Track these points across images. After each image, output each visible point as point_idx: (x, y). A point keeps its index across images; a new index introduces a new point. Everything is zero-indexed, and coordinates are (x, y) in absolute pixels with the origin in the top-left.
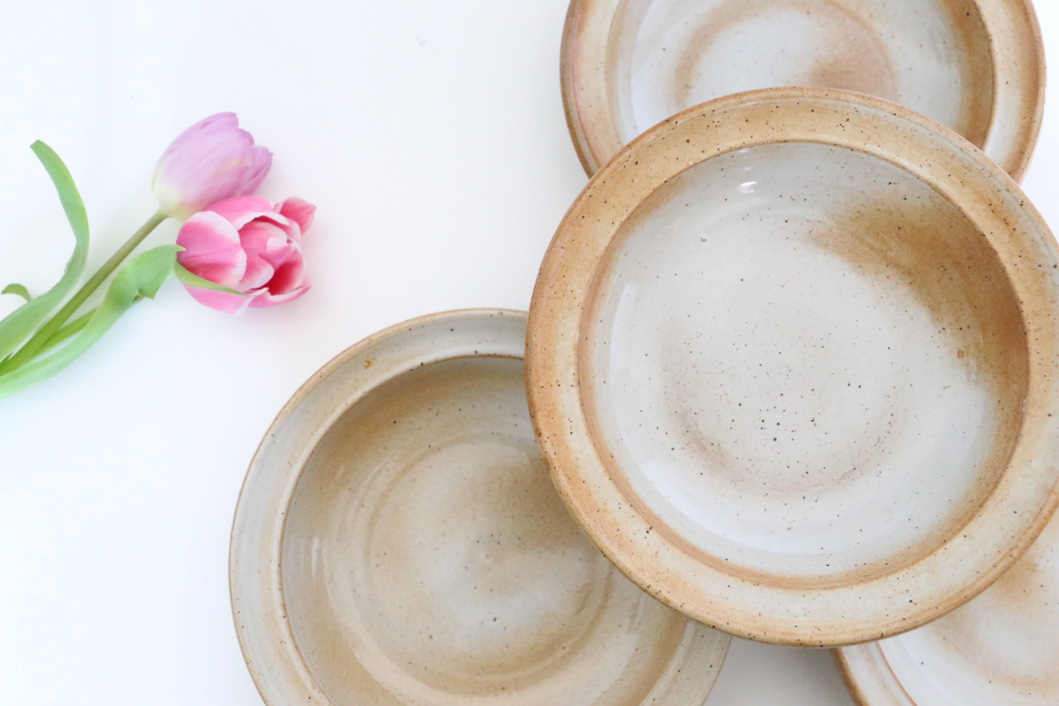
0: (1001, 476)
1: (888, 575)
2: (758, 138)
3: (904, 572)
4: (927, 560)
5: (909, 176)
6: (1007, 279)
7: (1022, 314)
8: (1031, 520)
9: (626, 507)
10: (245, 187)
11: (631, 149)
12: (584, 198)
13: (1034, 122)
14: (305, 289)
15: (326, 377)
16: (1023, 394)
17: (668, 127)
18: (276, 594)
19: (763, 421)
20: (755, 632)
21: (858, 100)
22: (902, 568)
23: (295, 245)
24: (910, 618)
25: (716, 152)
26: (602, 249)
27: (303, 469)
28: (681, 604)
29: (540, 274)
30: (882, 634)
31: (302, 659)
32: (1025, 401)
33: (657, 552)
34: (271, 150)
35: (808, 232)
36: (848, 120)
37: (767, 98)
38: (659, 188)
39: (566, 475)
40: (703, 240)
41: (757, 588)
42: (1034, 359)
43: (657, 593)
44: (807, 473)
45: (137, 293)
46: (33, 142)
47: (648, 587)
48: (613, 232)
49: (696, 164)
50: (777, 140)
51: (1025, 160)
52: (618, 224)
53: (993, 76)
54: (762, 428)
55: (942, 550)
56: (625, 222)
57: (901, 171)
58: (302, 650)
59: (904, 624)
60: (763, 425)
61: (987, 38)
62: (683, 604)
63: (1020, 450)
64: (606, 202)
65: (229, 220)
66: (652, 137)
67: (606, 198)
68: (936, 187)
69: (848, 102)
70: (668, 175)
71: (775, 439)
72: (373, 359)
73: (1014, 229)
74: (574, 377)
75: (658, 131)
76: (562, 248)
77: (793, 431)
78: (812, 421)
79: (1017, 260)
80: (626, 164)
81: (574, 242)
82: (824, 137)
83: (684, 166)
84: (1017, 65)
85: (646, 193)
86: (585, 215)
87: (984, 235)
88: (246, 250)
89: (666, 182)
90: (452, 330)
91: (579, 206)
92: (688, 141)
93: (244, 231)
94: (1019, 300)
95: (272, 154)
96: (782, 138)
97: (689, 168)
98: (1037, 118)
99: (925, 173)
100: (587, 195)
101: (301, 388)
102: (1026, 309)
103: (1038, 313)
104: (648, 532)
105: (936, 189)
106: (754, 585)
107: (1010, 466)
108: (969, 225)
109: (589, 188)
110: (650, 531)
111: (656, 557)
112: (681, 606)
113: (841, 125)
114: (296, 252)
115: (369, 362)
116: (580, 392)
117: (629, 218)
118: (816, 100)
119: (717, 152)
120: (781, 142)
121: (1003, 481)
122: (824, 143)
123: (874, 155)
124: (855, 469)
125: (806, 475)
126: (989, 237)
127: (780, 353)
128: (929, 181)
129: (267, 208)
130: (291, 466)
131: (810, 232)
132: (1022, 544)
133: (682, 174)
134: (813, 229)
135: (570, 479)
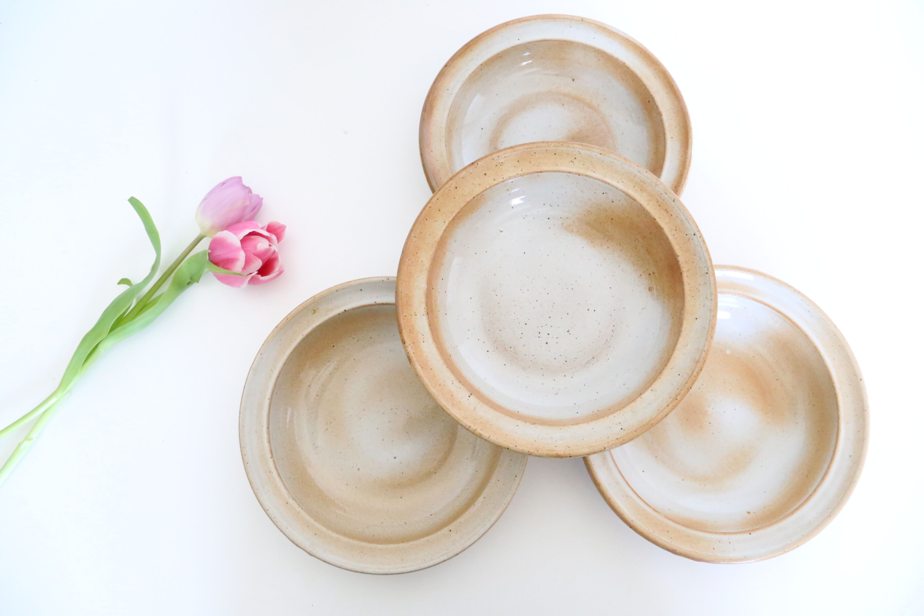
0: (671, 355)
1: (609, 415)
2: (525, 171)
3: (618, 413)
4: (631, 405)
5: (611, 188)
6: (670, 243)
7: (679, 262)
8: (687, 378)
9: (457, 383)
10: (247, 217)
11: (452, 180)
12: (427, 209)
13: (687, 158)
14: (281, 273)
15: (290, 320)
16: (682, 308)
17: (473, 167)
18: (266, 445)
19: (540, 333)
20: (532, 451)
21: (579, 147)
22: (617, 411)
23: (274, 248)
24: (621, 438)
25: (501, 179)
26: (438, 237)
27: (280, 373)
29: (403, 252)
31: (282, 481)
32: (683, 312)
33: (475, 408)
34: (261, 197)
35: (561, 224)
36: (575, 158)
37: (528, 148)
38: (470, 201)
39: (421, 366)
40: (501, 231)
41: (533, 426)
42: (687, 288)
43: (474, 431)
44: (566, 361)
45: (189, 280)
46: (129, 198)
47: (469, 427)
48: (444, 227)
49: (491, 187)
50: (536, 172)
51: (684, 179)
52: (447, 223)
53: (664, 134)
54: (539, 337)
55: (639, 399)
56: (452, 221)
57: (607, 186)
58: (282, 476)
59: (618, 442)
60: (540, 335)
61: (660, 114)
62: (490, 436)
63: (681, 339)
64: (439, 210)
65: (235, 234)
66: (464, 173)
67: (440, 208)
68: (627, 193)
69: (574, 148)
70: (475, 194)
71: (547, 343)
72: (317, 309)
73: (671, 215)
74: (425, 310)
75: (468, 170)
76: (415, 237)
77: (557, 338)
78: (568, 331)
79: (674, 232)
80: (450, 188)
81: (422, 234)
82: (563, 168)
83: (484, 188)
84: (676, 128)
85: (463, 204)
86: (428, 218)
87: (655, 219)
88: (245, 251)
89: (474, 197)
90: (361, 290)
91: (423, 213)
92: (485, 174)
93: (243, 241)
94: (677, 255)
95: (262, 199)
96: (539, 170)
97: (487, 189)
98: (689, 157)
99: (620, 186)
100: (428, 206)
101: (276, 327)
102: (681, 260)
103: (687, 262)
104: (469, 396)
105: (627, 194)
106: (532, 424)
107: (676, 349)
108: (647, 214)
109: (429, 203)
110: (471, 396)
111: (474, 410)
112: (489, 437)
113: (572, 161)
114: (274, 252)
115: (314, 311)
116: (428, 318)
117: (454, 219)
118: (556, 148)
119: (503, 180)
120: (538, 172)
121: (672, 358)
122: (563, 172)
123: (591, 177)
124: (594, 358)
125: (566, 363)
126: (658, 220)
127: (548, 294)
128: (623, 190)
129: (257, 226)
130: (272, 372)
131: (563, 224)
132: (683, 392)
133: (483, 193)
134: (564, 222)
135: (423, 367)
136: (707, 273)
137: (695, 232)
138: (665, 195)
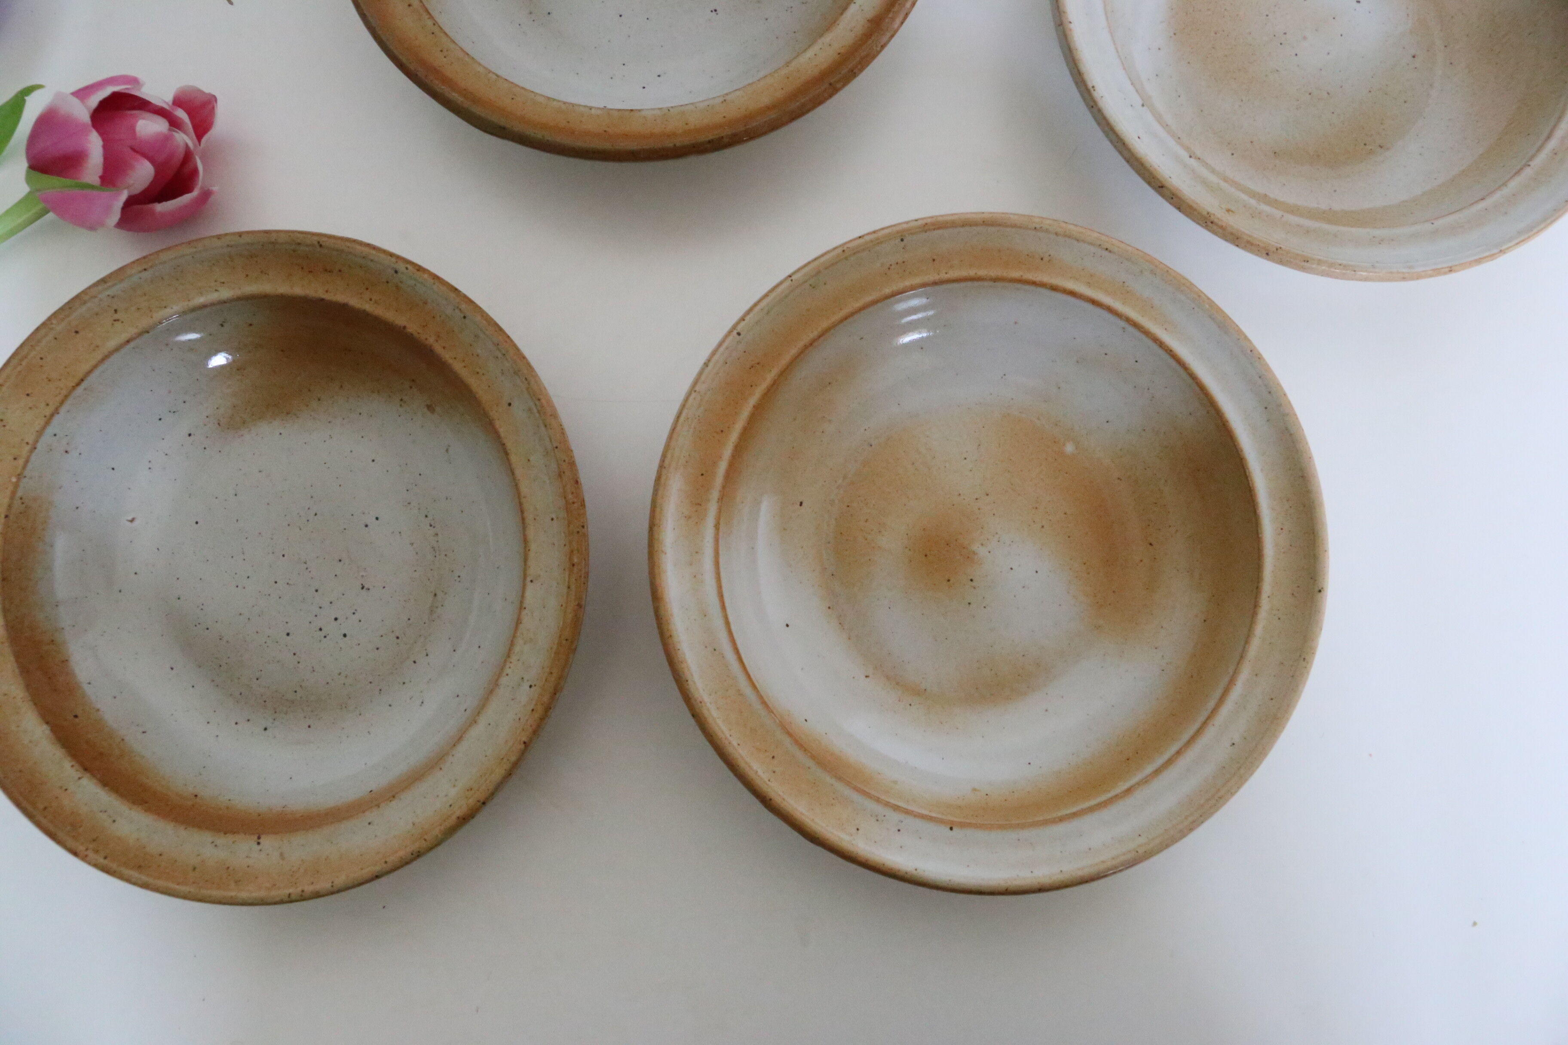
1: (498, 679)
2: (54, 401)
3: (510, 663)
4: (520, 633)
6: (375, 318)
7: (414, 336)
8: (567, 515)
9: (221, 840)
16: (477, 405)
19: (320, 629)
22: (506, 661)
24: (536, 704)
25: (27, 448)
28: (330, 884)
30: (525, 743)
33: (280, 855)
35: (217, 426)
37: (21, 360)
40: (130, 520)
41: (395, 801)
43: (301, 896)
44: (398, 638)
49: (19, 474)
54: (324, 637)
55: (525, 615)
59: (537, 715)
60: (323, 633)
71: (345, 635)
73: (340, 270)
77: (354, 613)
78: (363, 588)
79: (367, 295)
82: (112, 344)
89: (6, 516)
94: (400, 327)
96: (76, 380)
97: (16, 486)
99: (225, 294)
102: (413, 328)
103: (425, 324)
104: (257, 844)
106: (391, 802)
110: (259, 841)
111: (283, 859)
112: (332, 886)
113: (115, 320)
118: (67, 322)
119: (31, 446)
122: (117, 349)
124: (435, 595)
125: (398, 641)
126: (327, 297)
133: (19, 494)
134: (218, 420)
135: (140, 867)
136: (465, 317)
137: (393, 268)
138: (302, 248)
